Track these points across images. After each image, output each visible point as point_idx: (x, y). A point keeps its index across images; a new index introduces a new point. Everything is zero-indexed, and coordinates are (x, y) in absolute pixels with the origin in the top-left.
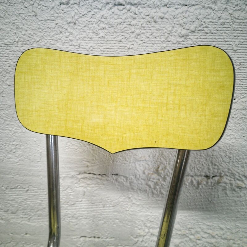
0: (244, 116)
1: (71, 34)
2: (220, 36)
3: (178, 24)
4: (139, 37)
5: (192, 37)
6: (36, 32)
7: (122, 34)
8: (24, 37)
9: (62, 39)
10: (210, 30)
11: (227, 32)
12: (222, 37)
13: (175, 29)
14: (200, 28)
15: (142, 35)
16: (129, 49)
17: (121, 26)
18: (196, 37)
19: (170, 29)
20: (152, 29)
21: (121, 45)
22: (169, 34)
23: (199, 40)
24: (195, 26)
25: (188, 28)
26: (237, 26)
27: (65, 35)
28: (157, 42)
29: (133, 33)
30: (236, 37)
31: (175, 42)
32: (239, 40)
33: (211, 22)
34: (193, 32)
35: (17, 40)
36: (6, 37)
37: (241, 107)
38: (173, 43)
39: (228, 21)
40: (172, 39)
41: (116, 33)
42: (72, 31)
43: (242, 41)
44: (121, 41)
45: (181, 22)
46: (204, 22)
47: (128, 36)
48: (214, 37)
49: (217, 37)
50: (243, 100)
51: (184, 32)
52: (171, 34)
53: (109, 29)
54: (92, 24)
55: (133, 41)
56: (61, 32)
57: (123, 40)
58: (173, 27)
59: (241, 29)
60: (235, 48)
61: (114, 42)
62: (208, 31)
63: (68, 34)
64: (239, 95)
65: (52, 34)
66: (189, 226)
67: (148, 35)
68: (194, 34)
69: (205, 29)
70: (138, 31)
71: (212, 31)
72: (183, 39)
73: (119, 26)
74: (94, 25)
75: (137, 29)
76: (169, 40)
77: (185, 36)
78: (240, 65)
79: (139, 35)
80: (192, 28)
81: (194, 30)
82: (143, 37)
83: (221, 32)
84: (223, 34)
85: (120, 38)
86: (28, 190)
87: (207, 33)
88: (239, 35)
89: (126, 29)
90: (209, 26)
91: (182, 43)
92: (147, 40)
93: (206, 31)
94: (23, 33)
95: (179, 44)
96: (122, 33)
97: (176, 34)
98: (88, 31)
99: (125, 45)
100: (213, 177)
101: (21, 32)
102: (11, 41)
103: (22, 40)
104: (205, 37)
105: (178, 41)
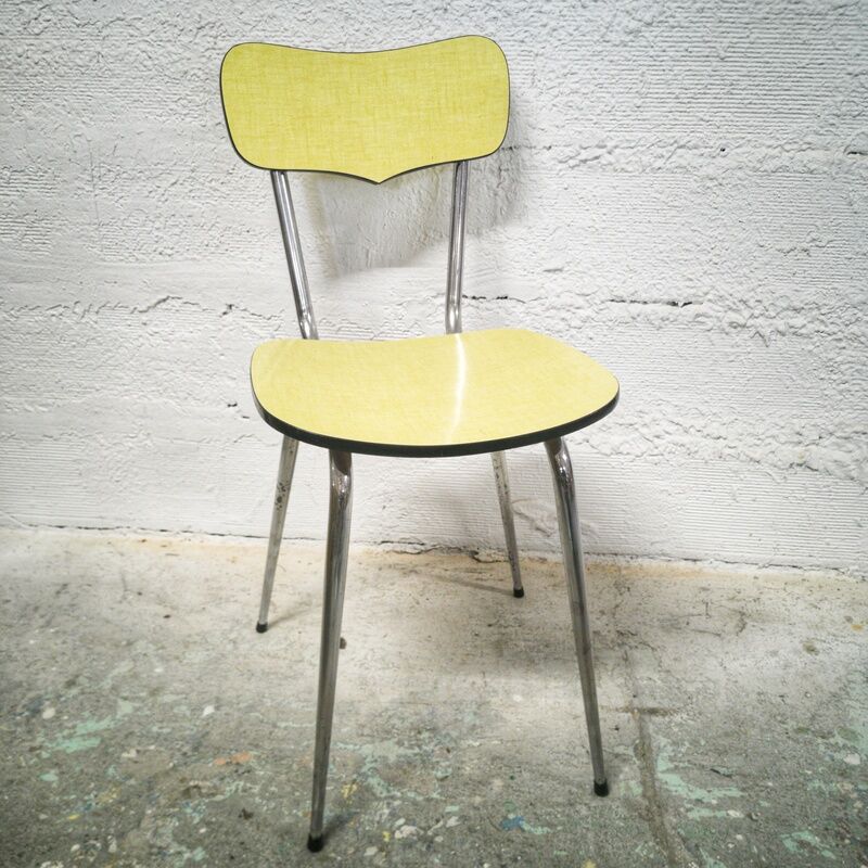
0: (739, 182)
1: (438, 28)
2: (696, 32)
3: (622, 11)
4: (555, 34)
5: (647, 35)
6: (378, 26)
7: (526, 28)
8: (357, 33)
9: (422, 37)
10: (679, 22)
11: (708, 25)
12: (699, 34)
13: (617, 20)
14: (661, 19)
15: (560, 31)
16: (537, 55)
17: (524, 14)
18: (654, 34)
19: (609, 19)
20: (578, 19)
21: (523, 48)
22: (607, 28)
23: (658, 39)
24: (652, 13)
25: (640, 18)
26: (724, 15)
27: (427, 30)
28: (586, 43)
29: (545, 26)
30: (725, 35)
31: (617, 43)
32: (729, 40)
33: (679, 7)
34: (649, 24)
35: (344, 40)
36: (326, 35)
37: (735, 164)
38: (615, 45)
39: (709, 5)
40: (612, 36)
41: (516, 26)
42: (439, 23)
43: (735, 40)
44: (523, 42)
45: (629, 7)
46: (668, 8)
47: (534, 31)
48: (686, 34)
49: (691, 35)
50: (739, 150)
51: (633, 25)
52: (611, 29)
53: (504, 19)
54: (476, 11)
55: (545, 41)
56: (421, 26)
57: (526, 40)
58: (615, 16)
59: (732, 20)
60: (723, 54)
61: (512, 43)
62: (676, 24)
63: (433, 28)
64: (732, 142)
65: (405, 29)
66: (639, 408)
67: (571, 31)
68: (652, 29)
69: (670, 20)
70: (553, 24)
71: (682, 24)
72: (631, 37)
73: (521, 15)
74: (478, 13)
75: (552, 19)
76: (607, 38)
77: (635, 32)
78: (732, 84)
79: (555, 30)
80: (648, 18)
81: (650, 21)
82: (562, 34)
83: (698, 25)
84: (701, 29)
85: (521, 36)
86: (339, 329)
87: (673, 27)
88: (728, 30)
89: (532, 19)
90: (677, 15)
91: (630, 44)
92: (569, 38)
93: (671, 24)
94: (357, 27)
95: (625, 46)
96: (527, 26)
97: (619, 29)
98: (467, 24)
99: (530, 49)
100: (685, 304)
101: (352, 25)
102: (334, 42)
103: (353, 39)
104: (670, 34)
105: (622, 41)
